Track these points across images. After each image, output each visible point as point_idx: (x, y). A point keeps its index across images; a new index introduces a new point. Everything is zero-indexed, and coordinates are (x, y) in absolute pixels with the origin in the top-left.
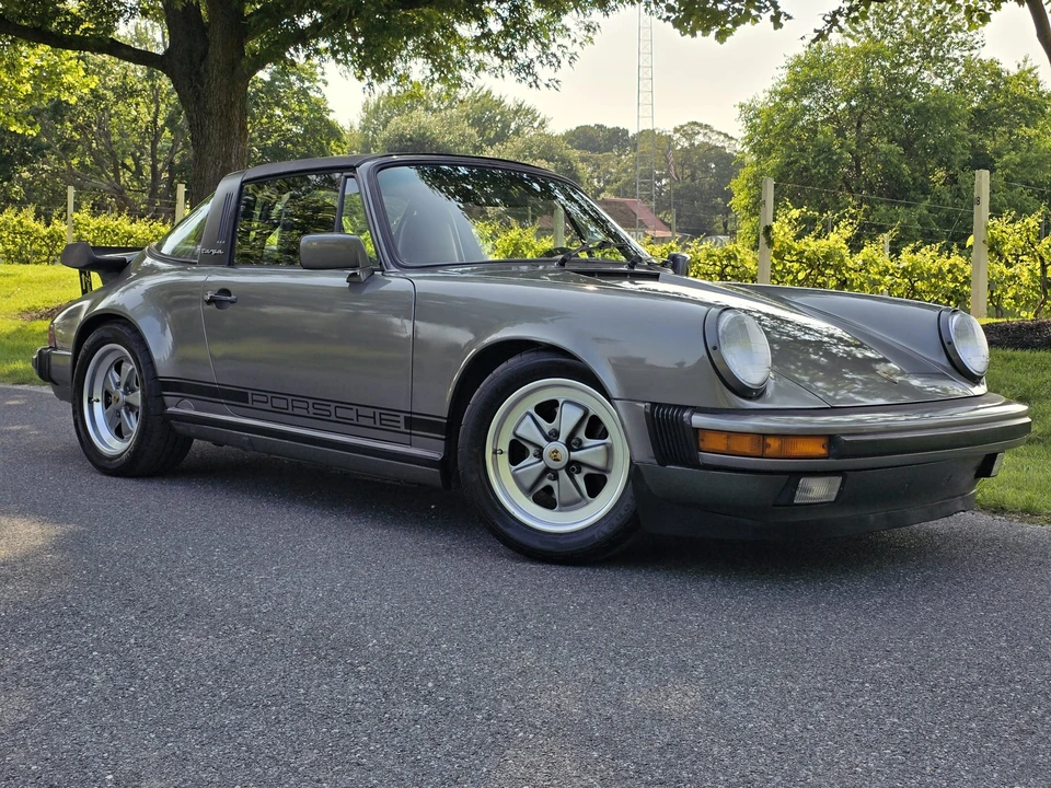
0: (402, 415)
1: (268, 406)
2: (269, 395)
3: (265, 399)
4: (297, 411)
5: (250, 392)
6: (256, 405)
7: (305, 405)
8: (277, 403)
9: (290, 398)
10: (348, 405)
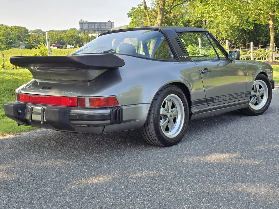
0: (245, 93)
1: (219, 100)
2: (220, 97)
3: (218, 99)
4: (226, 99)
5: (215, 98)
6: (216, 101)
7: (227, 97)
8: (222, 98)
9: (224, 96)
10: (235, 94)
